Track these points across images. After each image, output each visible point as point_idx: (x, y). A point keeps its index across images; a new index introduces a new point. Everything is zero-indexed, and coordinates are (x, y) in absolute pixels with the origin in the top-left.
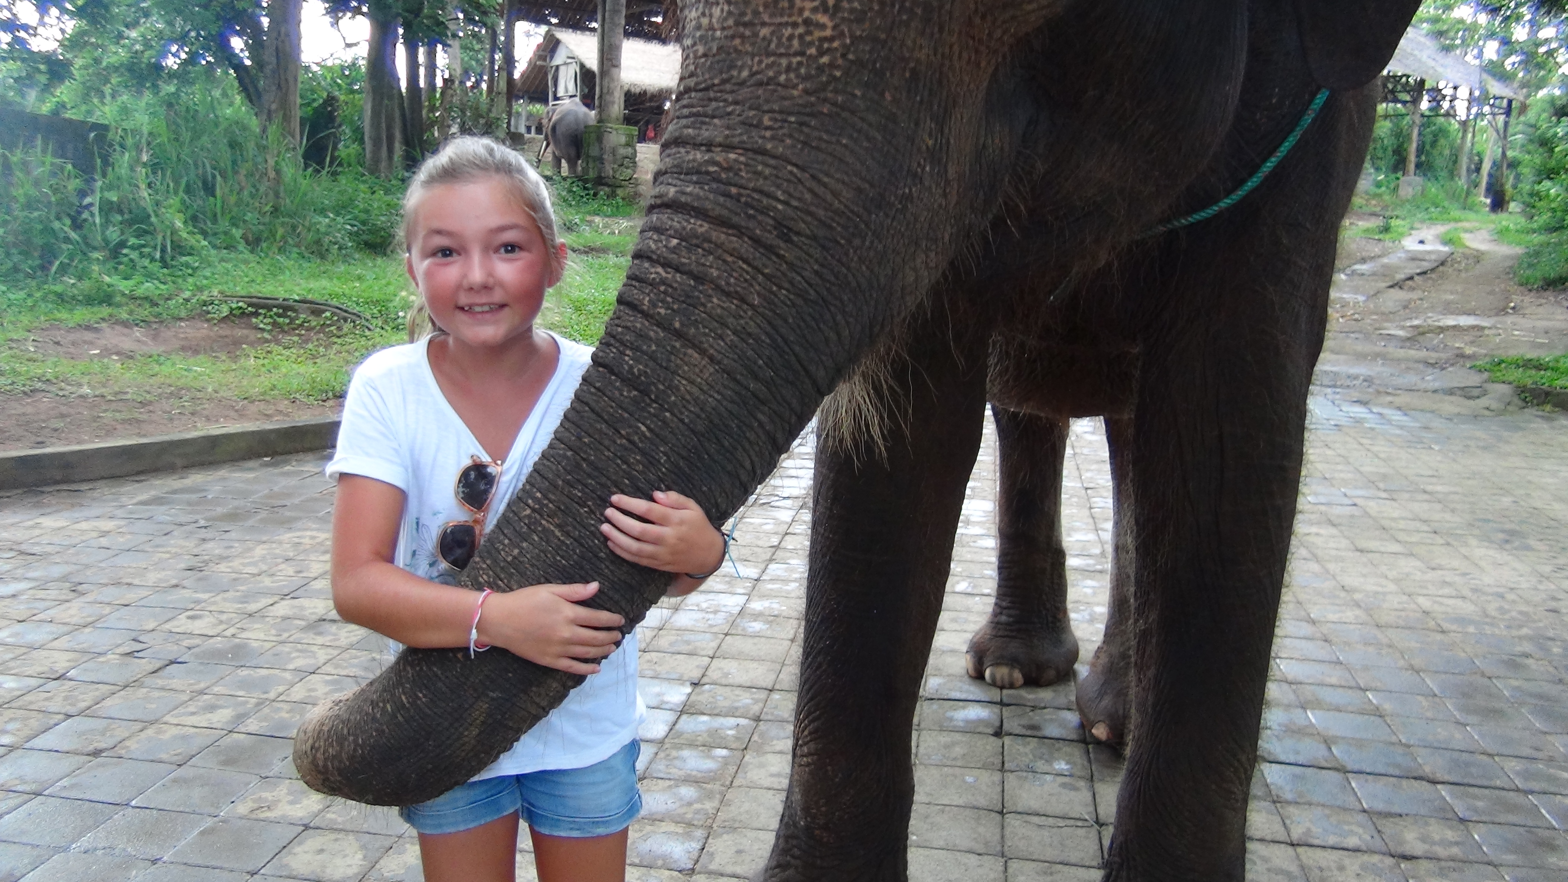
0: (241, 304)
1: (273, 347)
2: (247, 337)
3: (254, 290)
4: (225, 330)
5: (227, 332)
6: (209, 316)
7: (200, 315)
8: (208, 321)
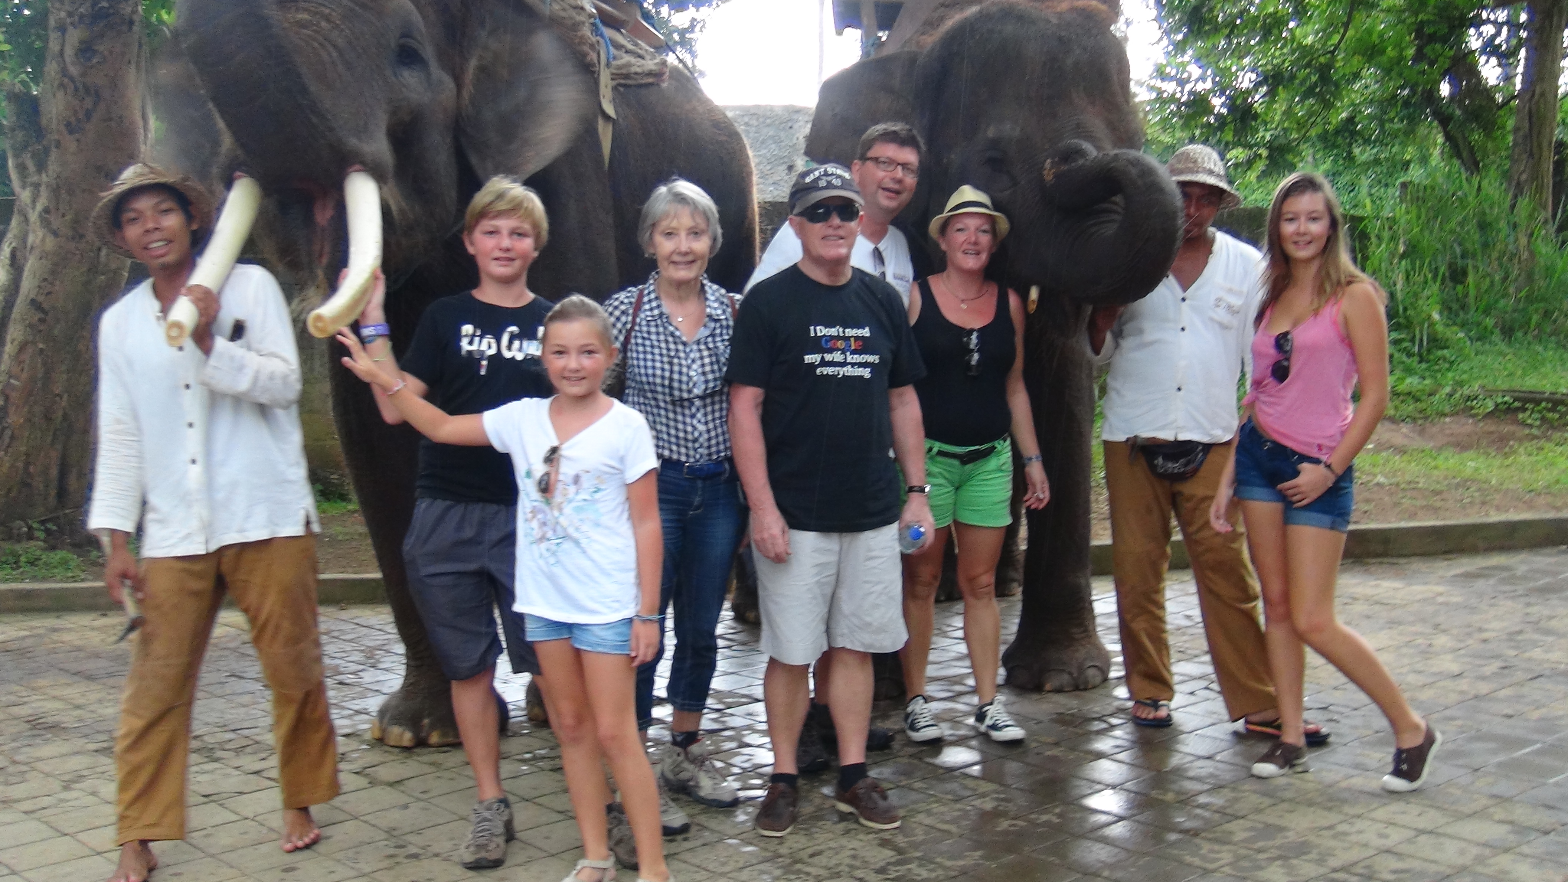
0: (1506, 399)
1: (1542, 442)
2: (1514, 433)
3: (1516, 384)
4: (1490, 426)
5: (1493, 428)
6: (1473, 412)
7: (1464, 411)
8: (1474, 416)
